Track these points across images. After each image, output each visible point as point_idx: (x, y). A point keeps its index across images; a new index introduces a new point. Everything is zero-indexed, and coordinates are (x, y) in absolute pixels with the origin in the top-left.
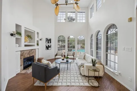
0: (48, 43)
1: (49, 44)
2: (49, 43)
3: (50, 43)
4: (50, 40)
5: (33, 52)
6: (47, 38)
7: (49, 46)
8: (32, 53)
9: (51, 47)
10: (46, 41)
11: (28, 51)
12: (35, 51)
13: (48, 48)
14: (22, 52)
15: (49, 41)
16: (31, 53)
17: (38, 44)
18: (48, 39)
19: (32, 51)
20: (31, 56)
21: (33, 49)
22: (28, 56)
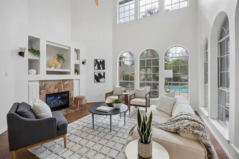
0: (99, 68)
1: (101, 71)
2: (101, 68)
3: (104, 68)
4: (103, 63)
5: (67, 85)
6: (96, 60)
7: (99, 74)
8: (64, 87)
9: (104, 77)
10: (95, 66)
11: (57, 83)
12: (71, 82)
13: (98, 78)
14: (44, 84)
15: (101, 66)
16: (62, 86)
17: (77, 71)
18: (99, 61)
19: (66, 83)
20: (63, 91)
21: (66, 80)
22: (56, 91)
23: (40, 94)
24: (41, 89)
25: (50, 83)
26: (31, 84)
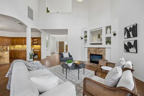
0: (129, 36)
1: (131, 40)
3: (135, 36)
6: (126, 28)
8: (99, 52)
10: (125, 34)
11: (95, 49)
13: (128, 48)
14: (89, 49)
15: (131, 33)
18: (128, 28)
19: (100, 50)
20: (98, 54)
21: (100, 48)
22: (94, 53)
23: (88, 53)
24: (88, 51)
25: (92, 49)
26: (85, 48)
